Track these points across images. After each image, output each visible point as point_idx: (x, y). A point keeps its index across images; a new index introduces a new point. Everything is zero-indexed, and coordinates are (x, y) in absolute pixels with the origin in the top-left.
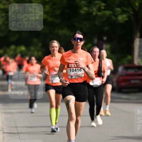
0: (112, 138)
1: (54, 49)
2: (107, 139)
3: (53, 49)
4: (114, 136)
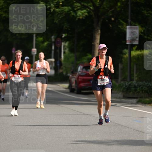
0: (72, 142)
2: (66, 144)
4: (73, 140)
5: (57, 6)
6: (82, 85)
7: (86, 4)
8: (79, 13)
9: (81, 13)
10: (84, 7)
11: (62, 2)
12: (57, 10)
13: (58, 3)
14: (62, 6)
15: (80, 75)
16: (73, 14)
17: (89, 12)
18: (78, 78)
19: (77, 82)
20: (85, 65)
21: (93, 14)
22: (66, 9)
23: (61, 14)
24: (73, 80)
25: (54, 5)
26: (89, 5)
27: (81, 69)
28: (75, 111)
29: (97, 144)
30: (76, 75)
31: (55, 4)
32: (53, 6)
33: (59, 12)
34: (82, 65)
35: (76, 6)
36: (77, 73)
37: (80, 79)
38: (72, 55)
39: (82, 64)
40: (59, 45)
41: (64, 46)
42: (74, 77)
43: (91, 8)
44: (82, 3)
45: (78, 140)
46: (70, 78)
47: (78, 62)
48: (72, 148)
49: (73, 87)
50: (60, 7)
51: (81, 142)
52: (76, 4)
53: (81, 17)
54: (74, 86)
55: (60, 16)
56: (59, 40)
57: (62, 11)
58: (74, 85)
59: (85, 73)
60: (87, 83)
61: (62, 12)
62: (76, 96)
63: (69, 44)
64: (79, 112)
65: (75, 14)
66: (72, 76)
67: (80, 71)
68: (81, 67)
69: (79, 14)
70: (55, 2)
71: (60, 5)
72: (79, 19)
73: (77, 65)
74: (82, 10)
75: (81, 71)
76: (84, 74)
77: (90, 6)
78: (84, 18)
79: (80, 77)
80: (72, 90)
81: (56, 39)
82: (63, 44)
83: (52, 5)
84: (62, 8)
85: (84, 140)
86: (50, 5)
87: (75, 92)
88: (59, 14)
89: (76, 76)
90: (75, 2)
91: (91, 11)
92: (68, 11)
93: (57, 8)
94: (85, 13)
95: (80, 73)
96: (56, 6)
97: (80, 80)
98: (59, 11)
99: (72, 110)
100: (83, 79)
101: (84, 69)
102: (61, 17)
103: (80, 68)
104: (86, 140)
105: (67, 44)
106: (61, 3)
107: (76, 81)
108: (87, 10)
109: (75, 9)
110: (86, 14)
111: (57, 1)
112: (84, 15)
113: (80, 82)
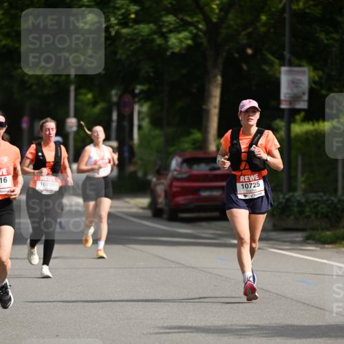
0: (157, 331)
2: (143, 334)
4: (160, 325)
6: (180, 200)
7: (189, 19)
8: (173, 40)
9: (178, 41)
10: (184, 26)
11: (136, 13)
12: (125, 31)
13: (126, 16)
14: (136, 21)
15: (175, 179)
16: (159, 41)
17: (195, 37)
18: (171, 186)
19: (170, 195)
20: (188, 156)
21: (204, 41)
22: (145, 29)
23: (133, 40)
24: (160, 189)
25: (116, 19)
26: (195, 19)
27: (177, 165)
28: (165, 259)
29: (214, 333)
30: (166, 179)
31: (120, 17)
32: (115, 22)
33: (129, 37)
34: (180, 156)
35: (166, 24)
36: (167, 175)
37: (177, 187)
38: (157, 132)
39: (180, 153)
40: (127, 110)
41: (139, 113)
42: (163, 184)
43: (200, 26)
44: (180, 16)
45: (171, 324)
46: (152, 184)
47: (172, 149)
49: (160, 206)
50: (131, 24)
51: (176, 330)
52: (165, 19)
53: (177, 50)
54: (162, 203)
55: (131, 46)
56: (127, 98)
57: (135, 34)
58: (161, 200)
59: (186, 173)
60: (191, 197)
61: (134, 37)
62: (166, 225)
63: (151, 107)
64: (173, 262)
65: (163, 42)
66: (158, 179)
67: (175, 170)
68: (177, 160)
69: (173, 43)
70: (120, 13)
71: (132, 19)
72: (173, 53)
73: (169, 156)
74: (179, 32)
75: (178, 169)
76: (185, 176)
77: (198, 22)
78: (183, 52)
79: (175, 184)
80: (156, 212)
81: (120, 97)
82: (137, 108)
83: (112, 19)
84: (136, 27)
85: (185, 324)
86: (110, 20)
87: (165, 216)
88: (127, 40)
89: (166, 182)
90: (163, 13)
91: (200, 34)
92: (149, 35)
93: (124, 28)
94: (186, 39)
95: (175, 173)
96: (123, 21)
97: (174, 189)
98: (128, 34)
99: (159, 257)
100: (182, 188)
101: (185, 166)
102: (132, 48)
103: (175, 163)
104: (190, 324)
105: (145, 108)
106: (133, 16)
107: (166, 192)
108: (191, 32)
109: (165, 30)
110: (189, 42)
111: (123, 11)
112: (184, 45)
113: (176, 194)
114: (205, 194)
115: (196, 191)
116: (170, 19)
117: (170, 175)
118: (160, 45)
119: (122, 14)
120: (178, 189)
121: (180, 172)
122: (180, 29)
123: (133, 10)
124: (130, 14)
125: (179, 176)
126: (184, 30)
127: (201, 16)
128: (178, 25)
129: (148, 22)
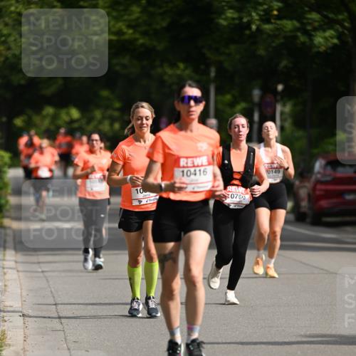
0: (299, 339)
1: (142, 124)
3: (139, 122)
4: (302, 333)
5: (266, 18)
6: (324, 203)
7: (331, 16)
8: (319, 39)
9: (323, 39)
10: (328, 23)
11: (278, 10)
12: (267, 27)
13: (268, 12)
14: (279, 17)
15: (318, 182)
16: (302, 38)
17: (340, 37)
18: (314, 189)
19: (313, 198)
20: (331, 158)
21: (350, 40)
22: (289, 25)
23: (276, 36)
24: (303, 193)
25: (258, 14)
26: (340, 17)
27: (321, 167)
28: (308, 265)
30: (309, 181)
31: (262, 13)
32: (257, 17)
33: (271, 33)
34: (324, 158)
35: (310, 21)
36: (311, 177)
37: (321, 190)
38: (300, 133)
39: (324, 154)
40: (269, 110)
41: (282, 113)
42: (305, 187)
43: (346, 24)
45: (315, 332)
46: (295, 187)
47: (315, 151)
48: (299, 353)
49: (303, 210)
50: (273, 21)
52: (309, 16)
53: (322, 49)
54: (305, 207)
55: (273, 42)
56: (269, 98)
57: (277, 29)
58: (304, 204)
59: (330, 175)
60: (335, 200)
61: (277, 33)
62: (308, 230)
63: (295, 105)
64: (317, 268)
65: (307, 40)
66: (301, 182)
67: (319, 173)
68: (321, 163)
69: (320, 43)
70: (261, 8)
71: (274, 15)
73: (313, 158)
74: (324, 31)
75: (322, 171)
76: (328, 179)
77: (343, 20)
78: (329, 51)
79: (319, 187)
80: (299, 217)
81: (262, 97)
82: (279, 108)
83: (254, 14)
84: (278, 22)
85: (328, 333)
86: (250, 15)
87: (308, 220)
88: (269, 36)
89: (309, 185)
90: (307, 9)
91: (346, 32)
92: (291, 31)
93: (265, 24)
94: (332, 38)
95: (319, 176)
96: (264, 18)
97: (318, 193)
98: (271, 30)
99: (301, 262)
100: (326, 191)
101: (329, 168)
102: (274, 45)
103: (318, 165)
104: (333, 333)
105: (288, 109)
106: (275, 13)
107: (309, 195)
108: (336, 31)
109: (309, 28)
110: (335, 41)
111: (265, 7)
112: (330, 44)
113: (320, 198)
114: (349, 197)
115: (340, 194)
116: (315, 16)
117: (313, 178)
118: (303, 43)
119: (264, 10)
120: (322, 193)
121: (324, 175)
122: (325, 27)
123: (276, 7)
124: (272, 11)
125: (323, 179)
126: (329, 28)
127: (346, 14)
128: (322, 23)
129: (291, 19)
